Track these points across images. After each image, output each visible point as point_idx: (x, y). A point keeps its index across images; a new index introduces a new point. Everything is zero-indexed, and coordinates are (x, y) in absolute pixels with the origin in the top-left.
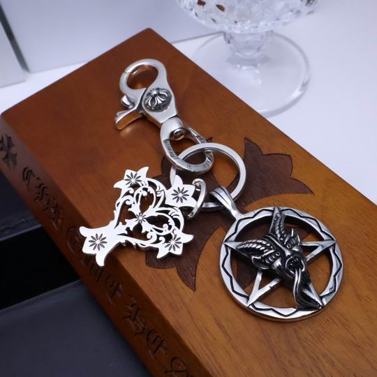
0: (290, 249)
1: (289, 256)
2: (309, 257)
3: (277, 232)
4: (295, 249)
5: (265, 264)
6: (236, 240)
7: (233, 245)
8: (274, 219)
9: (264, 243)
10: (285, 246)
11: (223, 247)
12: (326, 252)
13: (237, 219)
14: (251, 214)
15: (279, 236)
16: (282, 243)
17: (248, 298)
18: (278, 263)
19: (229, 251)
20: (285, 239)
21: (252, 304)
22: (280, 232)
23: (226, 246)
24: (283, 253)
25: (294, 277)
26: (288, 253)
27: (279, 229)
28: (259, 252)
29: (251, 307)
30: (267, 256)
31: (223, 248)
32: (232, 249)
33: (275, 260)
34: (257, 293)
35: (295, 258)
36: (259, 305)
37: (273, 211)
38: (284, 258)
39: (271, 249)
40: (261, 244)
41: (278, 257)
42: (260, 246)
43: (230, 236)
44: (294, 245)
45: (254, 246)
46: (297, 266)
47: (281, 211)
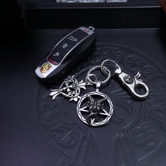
1: (94, 108)
6: (91, 96)
7: (89, 96)
10: (96, 105)
11: (87, 94)
13: (96, 91)
20: (98, 104)
22: (99, 102)
23: (87, 95)
24: (94, 106)
30: (91, 104)
34: (82, 110)
37: (106, 97)
39: (93, 103)
47: (107, 98)
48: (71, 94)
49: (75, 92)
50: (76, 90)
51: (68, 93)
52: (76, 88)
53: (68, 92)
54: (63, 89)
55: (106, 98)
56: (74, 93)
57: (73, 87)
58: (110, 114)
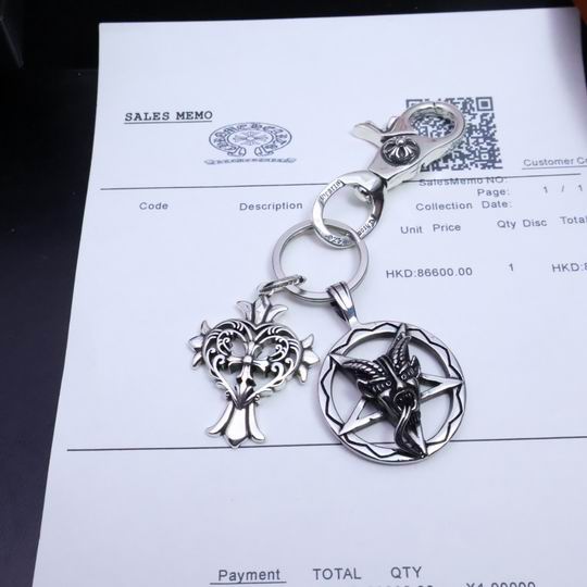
1: (401, 389)
3: (395, 357)
4: (411, 382)
5: (371, 392)
7: (340, 360)
8: (397, 338)
9: (376, 366)
11: (328, 358)
15: (396, 362)
16: (397, 371)
17: (342, 426)
18: (387, 393)
19: (334, 365)
20: (401, 367)
21: (345, 435)
22: (398, 358)
23: (332, 359)
24: (395, 383)
25: (401, 415)
26: (400, 385)
27: (399, 353)
28: (367, 376)
29: (342, 438)
30: (375, 383)
33: (384, 390)
34: (354, 423)
35: (408, 392)
36: (352, 437)
39: (382, 376)
40: (372, 367)
41: (388, 388)
42: (369, 369)
43: (340, 347)
44: (409, 377)
45: (364, 367)
46: (407, 403)
47: (408, 329)
48: (283, 361)
49: (284, 344)
50: (277, 338)
51: (274, 370)
52: (266, 335)
53: (268, 368)
54: (244, 380)
55: (403, 329)
56: (286, 350)
57: (256, 343)
58: (455, 375)
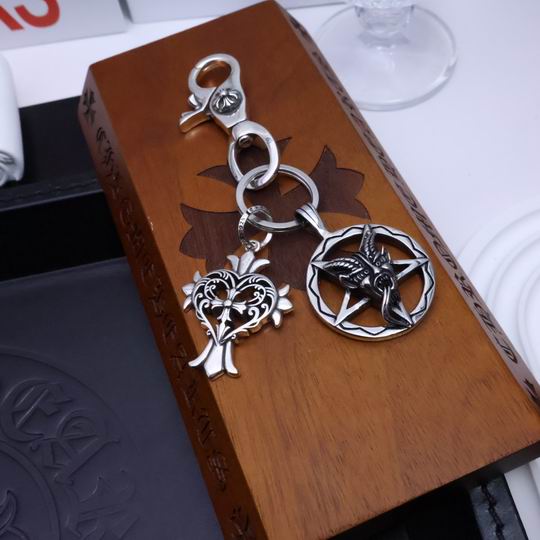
0: (379, 267)
1: (378, 274)
2: (400, 276)
3: (366, 250)
4: (385, 267)
5: (353, 283)
7: (320, 265)
8: (364, 237)
9: (352, 261)
10: (374, 264)
12: (418, 271)
13: (325, 237)
14: (340, 233)
15: (368, 254)
16: (371, 260)
17: (335, 318)
19: (317, 272)
20: (374, 256)
21: (340, 324)
22: (369, 250)
24: (372, 270)
25: (383, 296)
26: (377, 271)
27: (369, 246)
28: (346, 271)
29: (339, 327)
30: (355, 275)
31: (310, 267)
32: (319, 269)
33: (364, 278)
34: (345, 313)
35: (384, 275)
36: (347, 325)
37: (363, 229)
38: (372, 276)
39: (359, 267)
40: (349, 262)
41: (366, 275)
42: (347, 265)
43: (318, 256)
44: (383, 263)
45: (342, 264)
46: (386, 284)
47: (372, 229)
48: (259, 307)
49: (261, 292)
50: (256, 286)
51: (251, 314)
52: (247, 283)
53: (246, 312)
54: (224, 321)
55: (367, 229)
56: (263, 296)
57: (238, 289)
58: (420, 255)
